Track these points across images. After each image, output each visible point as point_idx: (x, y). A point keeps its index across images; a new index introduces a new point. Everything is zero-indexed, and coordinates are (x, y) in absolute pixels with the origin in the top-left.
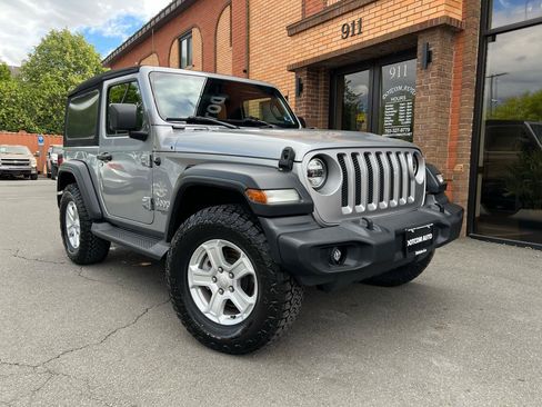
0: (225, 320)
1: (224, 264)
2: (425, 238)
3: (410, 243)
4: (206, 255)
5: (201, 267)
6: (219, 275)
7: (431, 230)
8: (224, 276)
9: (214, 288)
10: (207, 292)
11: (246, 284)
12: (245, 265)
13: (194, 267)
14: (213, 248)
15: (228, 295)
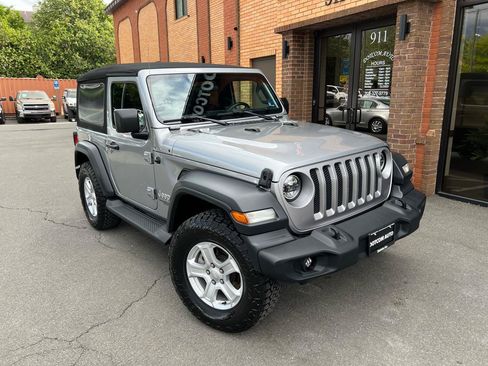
0: (218, 305)
1: (215, 261)
2: (386, 236)
3: (372, 244)
4: (200, 252)
5: (197, 261)
6: (212, 269)
7: (393, 229)
8: (216, 271)
9: (208, 279)
10: (202, 281)
11: (234, 279)
12: (233, 265)
13: (191, 261)
14: (206, 248)
15: (219, 286)
